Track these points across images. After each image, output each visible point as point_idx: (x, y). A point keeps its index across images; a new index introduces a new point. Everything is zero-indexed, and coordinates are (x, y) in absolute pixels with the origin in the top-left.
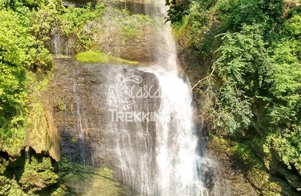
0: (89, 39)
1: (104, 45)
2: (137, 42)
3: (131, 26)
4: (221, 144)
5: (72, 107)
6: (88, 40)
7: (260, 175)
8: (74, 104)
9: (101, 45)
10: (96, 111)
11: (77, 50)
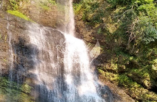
0: (17, 4)
1: (25, 11)
2: (47, 15)
3: (44, 4)
4: (106, 76)
5: (6, 38)
6: (15, 4)
7: (139, 91)
8: (8, 36)
9: (24, 10)
10: (23, 44)
11: (7, 8)
